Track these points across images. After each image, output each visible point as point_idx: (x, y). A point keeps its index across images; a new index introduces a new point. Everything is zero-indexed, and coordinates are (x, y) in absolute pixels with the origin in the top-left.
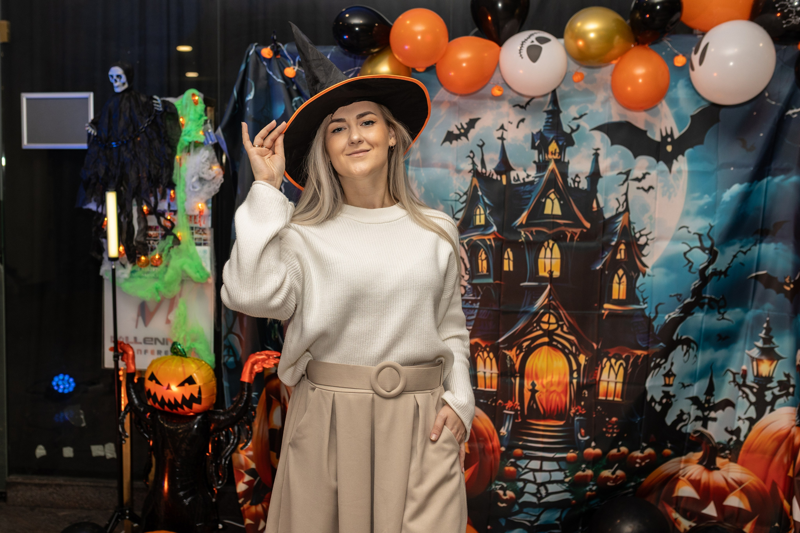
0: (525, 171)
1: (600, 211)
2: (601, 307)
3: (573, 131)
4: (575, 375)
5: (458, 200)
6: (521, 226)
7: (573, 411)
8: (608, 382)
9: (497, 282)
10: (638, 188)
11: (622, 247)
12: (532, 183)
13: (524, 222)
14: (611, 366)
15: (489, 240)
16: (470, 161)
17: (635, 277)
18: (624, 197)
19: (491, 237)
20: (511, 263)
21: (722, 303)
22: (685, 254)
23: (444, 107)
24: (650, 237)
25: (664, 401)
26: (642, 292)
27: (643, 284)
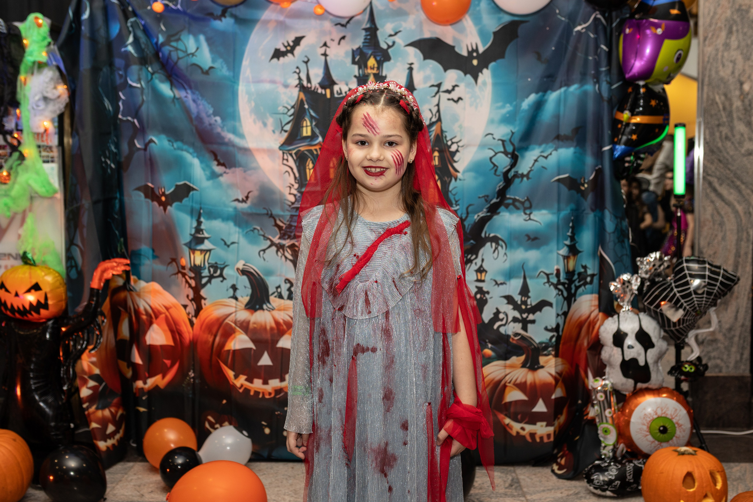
0: (347, 85)
3: (389, 47)
5: (286, 114)
10: (449, 99)
11: (436, 154)
15: (316, 150)
16: (296, 76)
17: (448, 181)
18: (436, 108)
19: (317, 147)
21: (527, 204)
22: (491, 158)
23: (271, 26)
24: (460, 144)
25: (478, 296)
26: (454, 195)
27: (455, 188)
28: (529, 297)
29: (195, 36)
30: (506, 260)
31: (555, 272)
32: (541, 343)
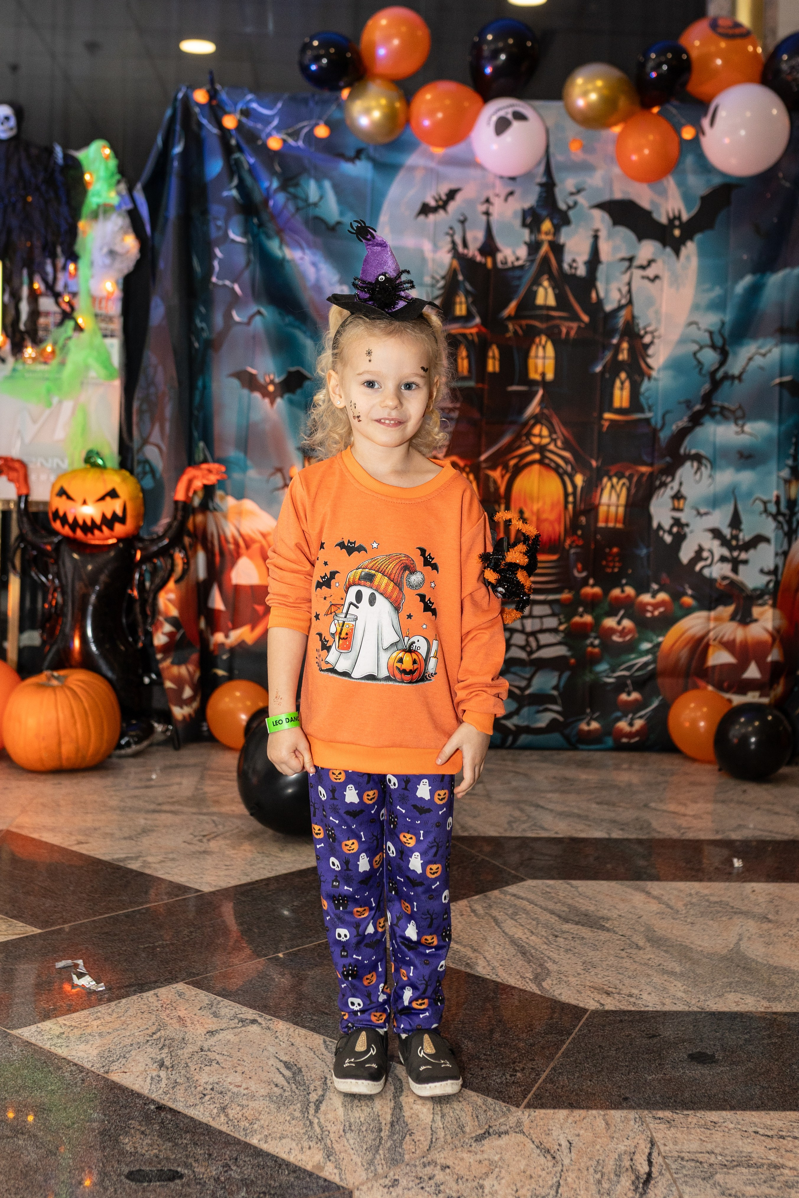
0: (514, 253)
1: (600, 302)
2: (601, 418)
3: (569, 208)
4: (571, 499)
5: (435, 286)
6: (509, 318)
7: (568, 542)
8: (609, 506)
9: (480, 385)
10: (643, 277)
11: (625, 345)
12: (521, 267)
13: (513, 313)
14: (613, 487)
15: (472, 334)
16: (448, 239)
17: (639, 381)
18: (627, 287)
19: (474, 331)
20: (497, 364)
21: (739, 413)
22: (695, 354)
23: (419, 175)
24: (656, 334)
25: (675, 530)
26: (647, 399)
27: (648, 390)
28: (740, 530)
29: (318, 181)
30: (710, 485)
31: (774, 499)
32: (755, 590)
